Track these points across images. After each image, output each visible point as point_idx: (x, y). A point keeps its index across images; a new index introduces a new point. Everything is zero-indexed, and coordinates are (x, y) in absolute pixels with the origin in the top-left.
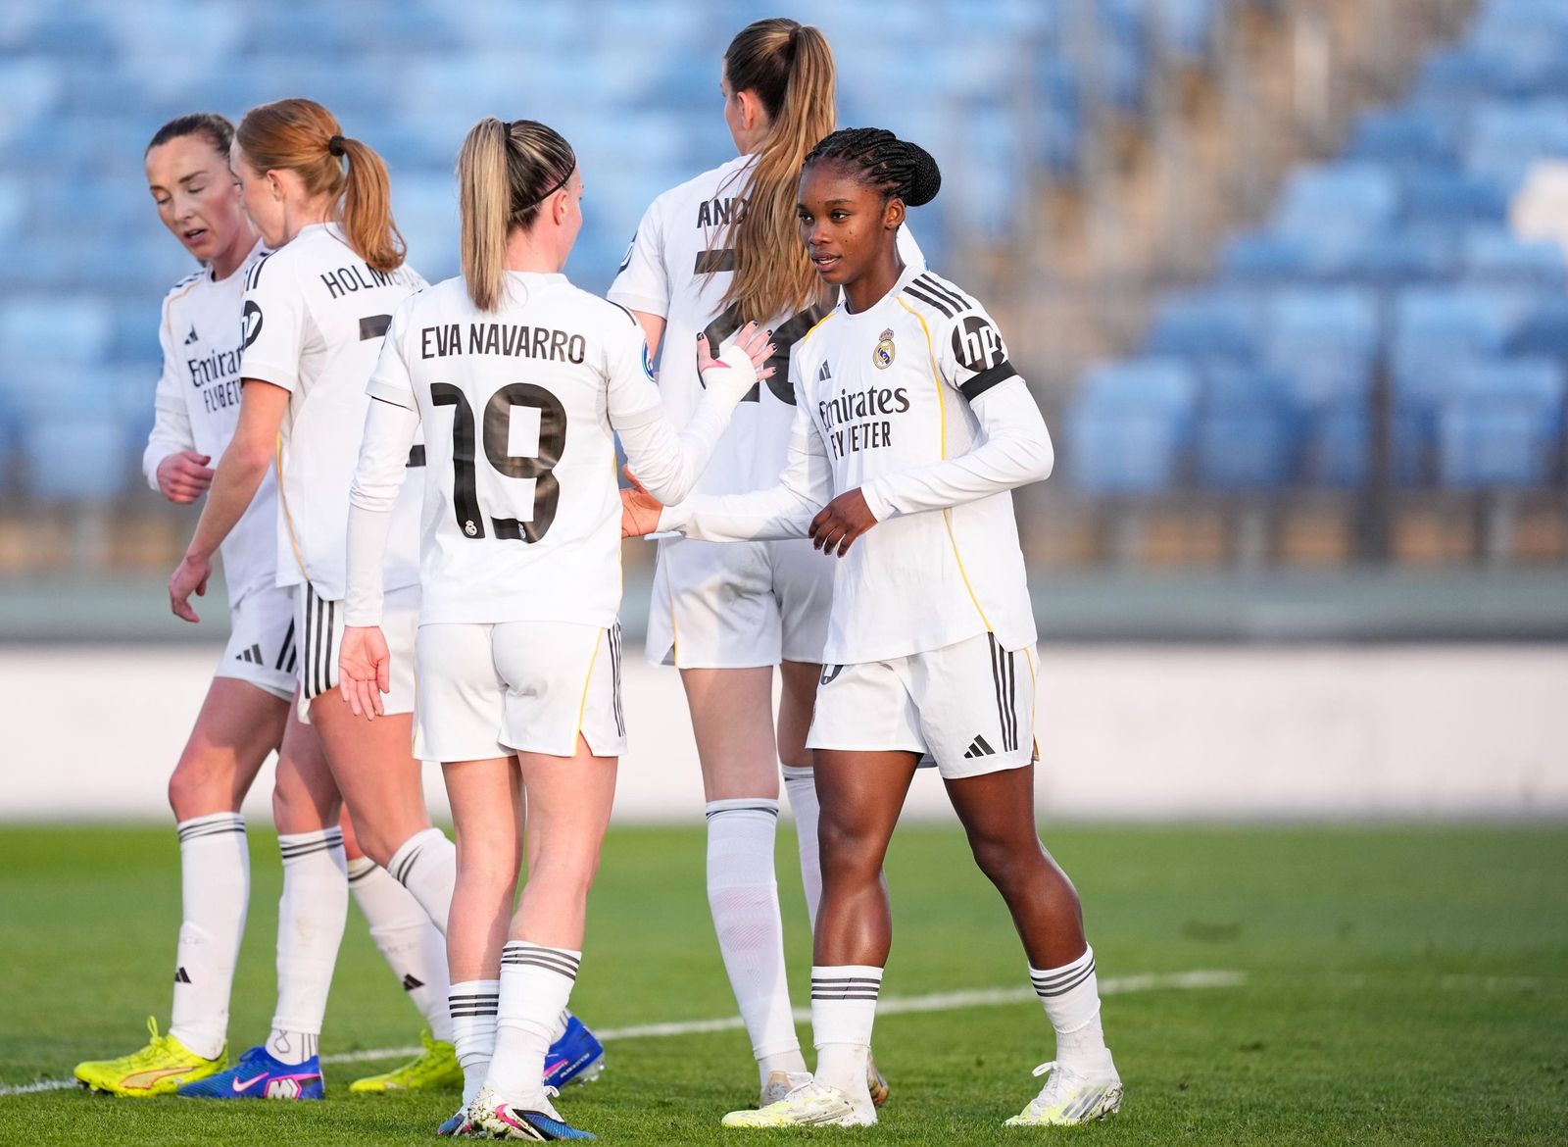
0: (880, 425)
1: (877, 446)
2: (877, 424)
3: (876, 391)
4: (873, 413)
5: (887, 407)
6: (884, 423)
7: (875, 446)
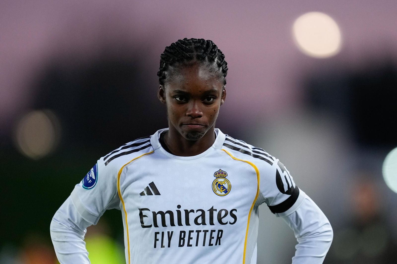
0: (217, 232)
1: (212, 245)
2: (214, 231)
3: (216, 210)
4: (212, 223)
5: (224, 220)
6: (219, 231)
7: (210, 245)
